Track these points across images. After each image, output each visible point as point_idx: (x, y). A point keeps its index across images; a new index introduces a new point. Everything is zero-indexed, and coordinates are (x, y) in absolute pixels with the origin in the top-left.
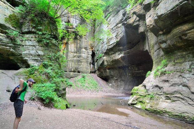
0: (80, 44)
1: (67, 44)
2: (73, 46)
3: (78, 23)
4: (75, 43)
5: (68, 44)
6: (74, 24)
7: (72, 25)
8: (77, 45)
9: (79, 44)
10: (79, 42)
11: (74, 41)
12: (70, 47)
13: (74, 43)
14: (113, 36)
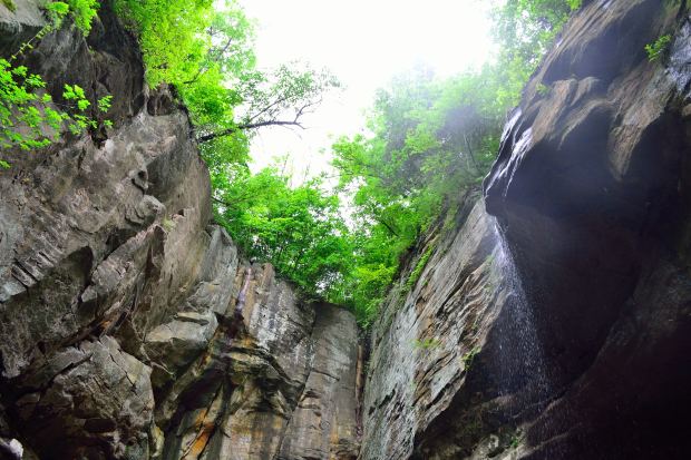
0: (282, 437)
1: (217, 434)
2: (248, 446)
3: (283, 330)
4: (260, 430)
5: (223, 433)
6: (261, 332)
7: (252, 338)
8: (267, 441)
9: (276, 439)
10: (277, 427)
11: (256, 422)
12: (231, 449)
13: (253, 430)
14: (449, 348)
